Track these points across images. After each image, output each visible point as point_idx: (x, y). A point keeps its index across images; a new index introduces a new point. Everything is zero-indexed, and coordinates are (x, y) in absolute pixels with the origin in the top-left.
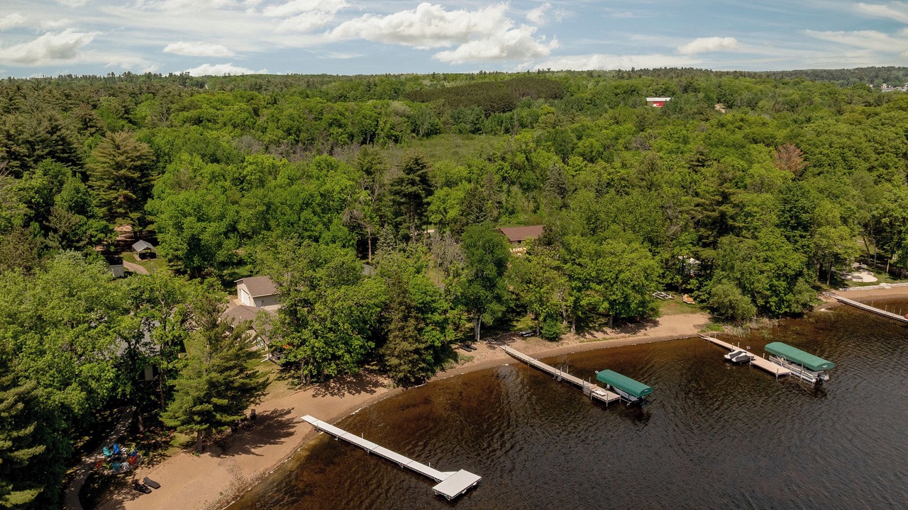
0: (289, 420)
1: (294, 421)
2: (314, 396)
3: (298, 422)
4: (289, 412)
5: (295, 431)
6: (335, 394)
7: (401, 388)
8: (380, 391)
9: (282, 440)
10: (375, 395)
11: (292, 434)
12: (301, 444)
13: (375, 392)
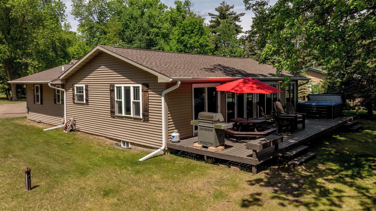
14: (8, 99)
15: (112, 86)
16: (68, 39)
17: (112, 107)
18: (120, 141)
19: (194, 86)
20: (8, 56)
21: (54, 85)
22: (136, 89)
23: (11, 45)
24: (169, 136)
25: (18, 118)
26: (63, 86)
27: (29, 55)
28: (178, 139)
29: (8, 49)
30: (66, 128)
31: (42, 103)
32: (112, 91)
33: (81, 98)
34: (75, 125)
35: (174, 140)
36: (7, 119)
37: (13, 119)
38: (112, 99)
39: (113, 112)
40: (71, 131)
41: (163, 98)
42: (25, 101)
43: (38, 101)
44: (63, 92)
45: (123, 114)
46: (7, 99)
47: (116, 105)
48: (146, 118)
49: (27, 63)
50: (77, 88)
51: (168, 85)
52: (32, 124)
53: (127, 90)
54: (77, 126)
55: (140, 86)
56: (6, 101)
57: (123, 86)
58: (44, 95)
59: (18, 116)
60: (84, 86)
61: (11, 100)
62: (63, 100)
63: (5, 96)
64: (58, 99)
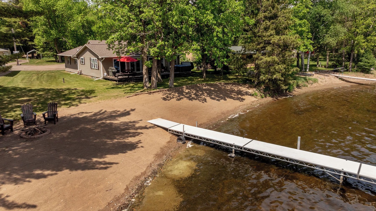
0: (126, 124)
1: (137, 125)
2: (164, 99)
3: (145, 128)
4: (126, 113)
5: (139, 142)
6: (193, 98)
7: (269, 99)
8: (249, 100)
9: (109, 158)
10: (245, 102)
11: (132, 147)
12: (155, 167)
13: (244, 99)
14: (57, 62)
15: (90, 58)
16: (92, 20)
17: (91, 66)
18: (93, 77)
19: (113, 59)
20: (55, 37)
21: (74, 57)
22: (96, 59)
23: (56, 31)
24: (103, 74)
25: (62, 71)
26: (77, 57)
27: (66, 36)
28: (106, 75)
29: (55, 33)
30: (78, 73)
31: (70, 64)
32: (90, 60)
33: (82, 62)
34: (81, 72)
35: (105, 75)
36: (57, 71)
37: (60, 71)
38: (91, 62)
39: (91, 67)
40: (80, 74)
41: (101, 63)
42: (64, 63)
43: (69, 63)
44: (77, 60)
45: (94, 68)
46: (55, 61)
47: (92, 65)
48: (99, 70)
49: (66, 41)
50: (81, 58)
51: (102, 58)
52: (67, 72)
53: (94, 59)
54: (82, 73)
55: (97, 59)
56: (56, 63)
57: (93, 58)
58: (71, 61)
59: (62, 70)
60: (83, 58)
61: (58, 62)
62: (77, 63)
63: (54, 59)
64: (76, 62)
